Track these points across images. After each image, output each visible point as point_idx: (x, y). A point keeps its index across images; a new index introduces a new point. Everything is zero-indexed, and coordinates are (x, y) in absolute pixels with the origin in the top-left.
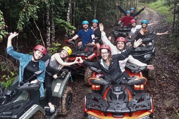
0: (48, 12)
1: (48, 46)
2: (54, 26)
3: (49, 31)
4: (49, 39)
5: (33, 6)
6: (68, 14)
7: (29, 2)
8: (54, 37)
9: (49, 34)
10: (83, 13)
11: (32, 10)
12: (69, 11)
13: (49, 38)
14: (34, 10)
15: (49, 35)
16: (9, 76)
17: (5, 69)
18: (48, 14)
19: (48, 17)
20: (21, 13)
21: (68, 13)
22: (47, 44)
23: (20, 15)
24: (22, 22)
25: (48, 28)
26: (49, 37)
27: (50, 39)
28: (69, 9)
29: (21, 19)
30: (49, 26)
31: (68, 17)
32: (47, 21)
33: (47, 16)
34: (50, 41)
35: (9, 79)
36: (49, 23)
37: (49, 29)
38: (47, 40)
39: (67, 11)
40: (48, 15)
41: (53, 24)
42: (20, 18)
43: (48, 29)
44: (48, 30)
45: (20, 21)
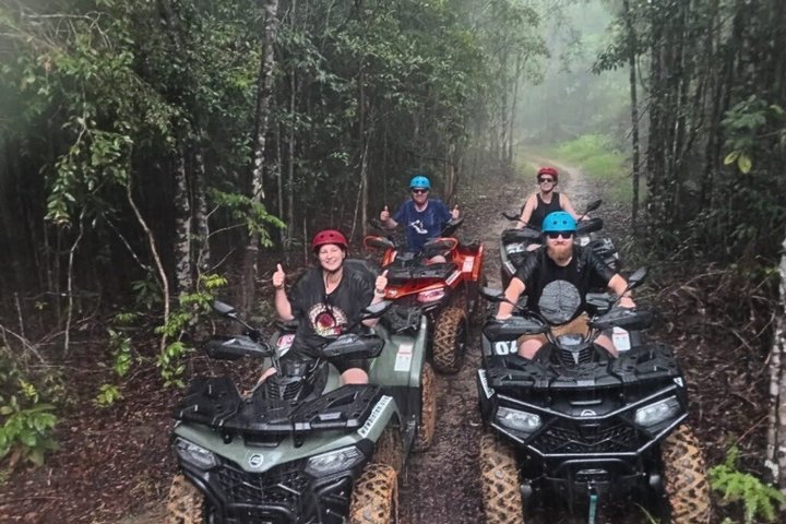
0: (180, 164)
1: (183, 287)
2: (205, 214)
3: (188, 233)
4: (185, 263)
5: (108, 134)
6: (256, 172)
7: (94, 123)
8: (207, 256)
9: (185, 243)
10: (323, 176)
11: (107, 151)
12: (258, 162)
13: (187, 259)
14: (112, 149)
15: (186, 248)
16: (14, 399)
17: (7, 373)
18: (181, 174)
19: (181, 184)
20: (65, 161)
21: (257, 167)
22: (177, 281)
23: (60, 166)
24: (67, 195)
25: (181, 221)
26: (185, 254)
27: (190, 262)
28: (258, 153)
29: (62, 183)
30: (185, 215)
31: (257, 184)
32: (179, 197)
33: (178, 181)
34: (188, 269)
35: (14, 412)
36: (187, 204)
37: (187, 225)
38: (180, 265)
39: (253, 161)
40: (180, 177)
41: (204, 209)
42: (59, 180)
43: (183, 224)
44: (184, 231)
45: (59, 191)
